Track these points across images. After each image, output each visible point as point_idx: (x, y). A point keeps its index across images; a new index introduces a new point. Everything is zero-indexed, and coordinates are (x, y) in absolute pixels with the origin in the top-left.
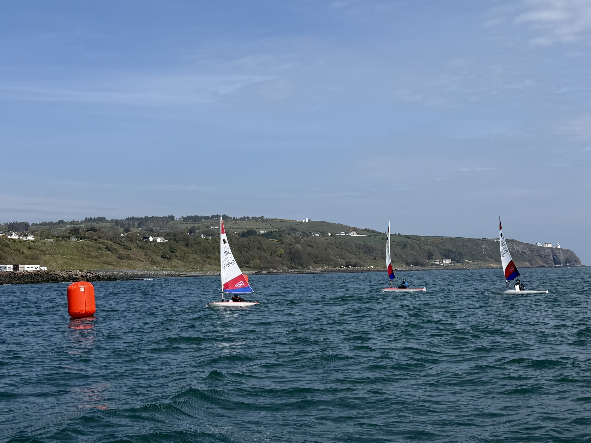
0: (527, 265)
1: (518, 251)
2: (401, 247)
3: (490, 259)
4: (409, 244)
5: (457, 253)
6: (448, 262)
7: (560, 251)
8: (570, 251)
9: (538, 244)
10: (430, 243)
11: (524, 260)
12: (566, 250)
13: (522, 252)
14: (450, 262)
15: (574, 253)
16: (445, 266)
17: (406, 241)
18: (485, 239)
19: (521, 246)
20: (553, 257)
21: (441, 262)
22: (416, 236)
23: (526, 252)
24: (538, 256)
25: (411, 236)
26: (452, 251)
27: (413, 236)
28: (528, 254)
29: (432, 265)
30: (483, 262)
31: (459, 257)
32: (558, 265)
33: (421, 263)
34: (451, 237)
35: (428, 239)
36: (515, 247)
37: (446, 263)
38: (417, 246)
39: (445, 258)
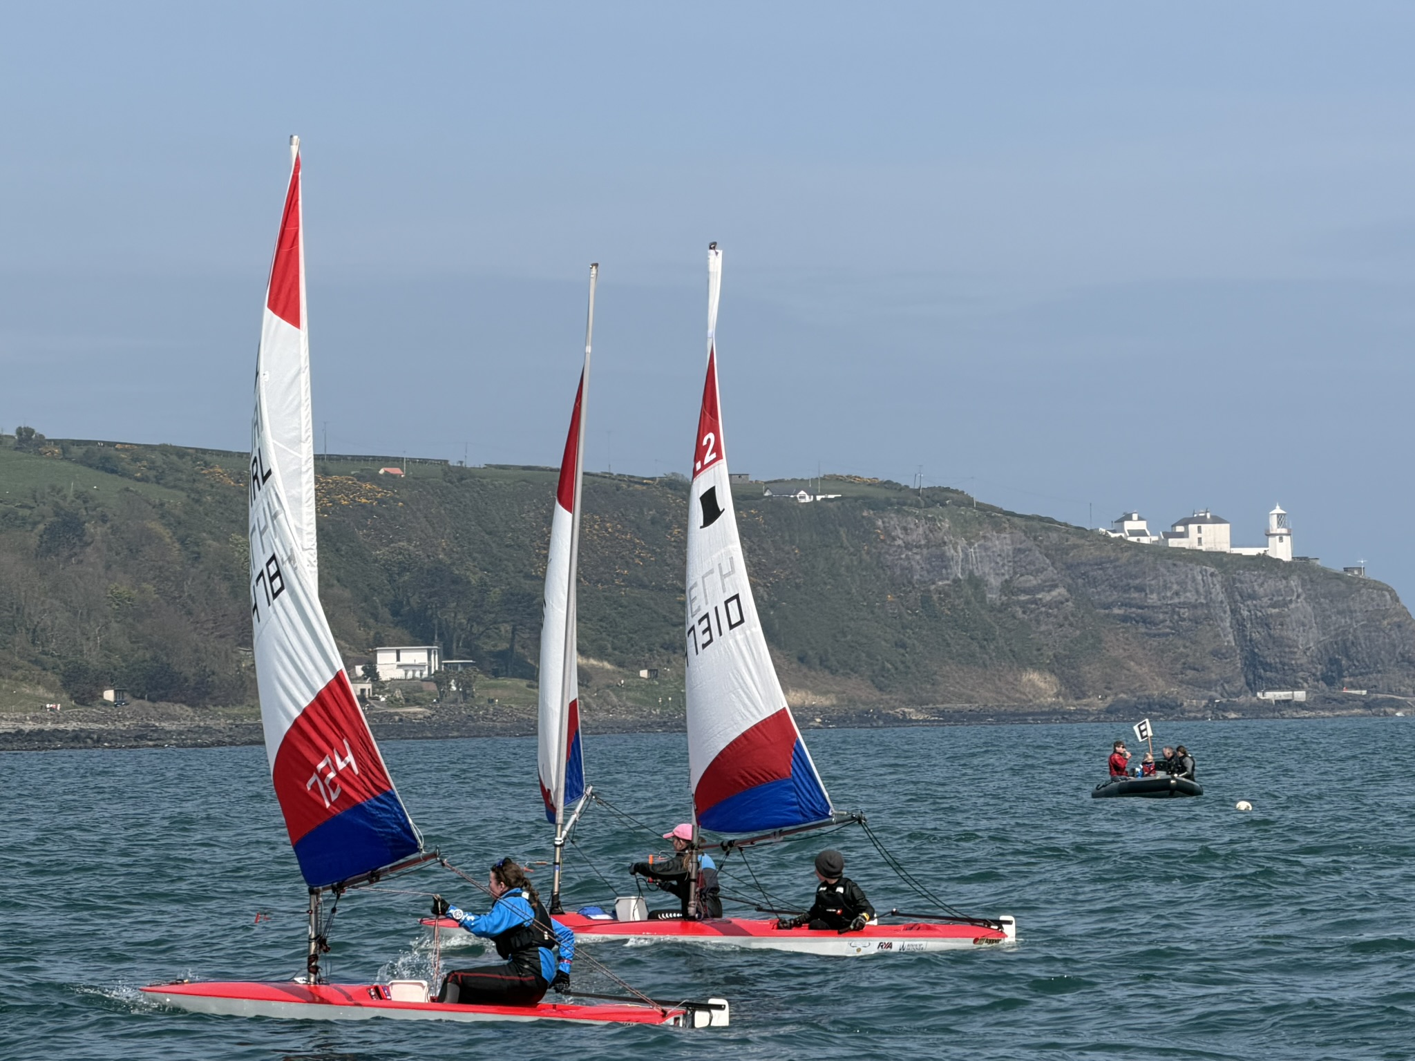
0: (1039, 692)
1: (976, 583)
2: (33, 540)
4: (104, 519)
5: (496, 594)
6: (418, 661)
7: (1294, 582)
8: (1367, 583)
9: (1128, 525)
11: (1024, 659)
12: (1338, 577)
13: (1007, 587)
14: (435, 666)
15: (1396, 599)
16: (392, 702)
17: (79, 496)
19: (1002, 543)
20: (1239, 625)
21: (359, 670)
22: (164, 449)
23: (1040, 588)
24: (1125, 619)
25: (128, 448)
26: (456, 581)
27: (138, 452)
28: (1049, 605)
31: (505, 628)
32: (1271, 695)
33: (189, 672)
34: (453, 462)
36: (950, 551)
37: (399, 674)
38: (166, 534)
39: (395, 632)
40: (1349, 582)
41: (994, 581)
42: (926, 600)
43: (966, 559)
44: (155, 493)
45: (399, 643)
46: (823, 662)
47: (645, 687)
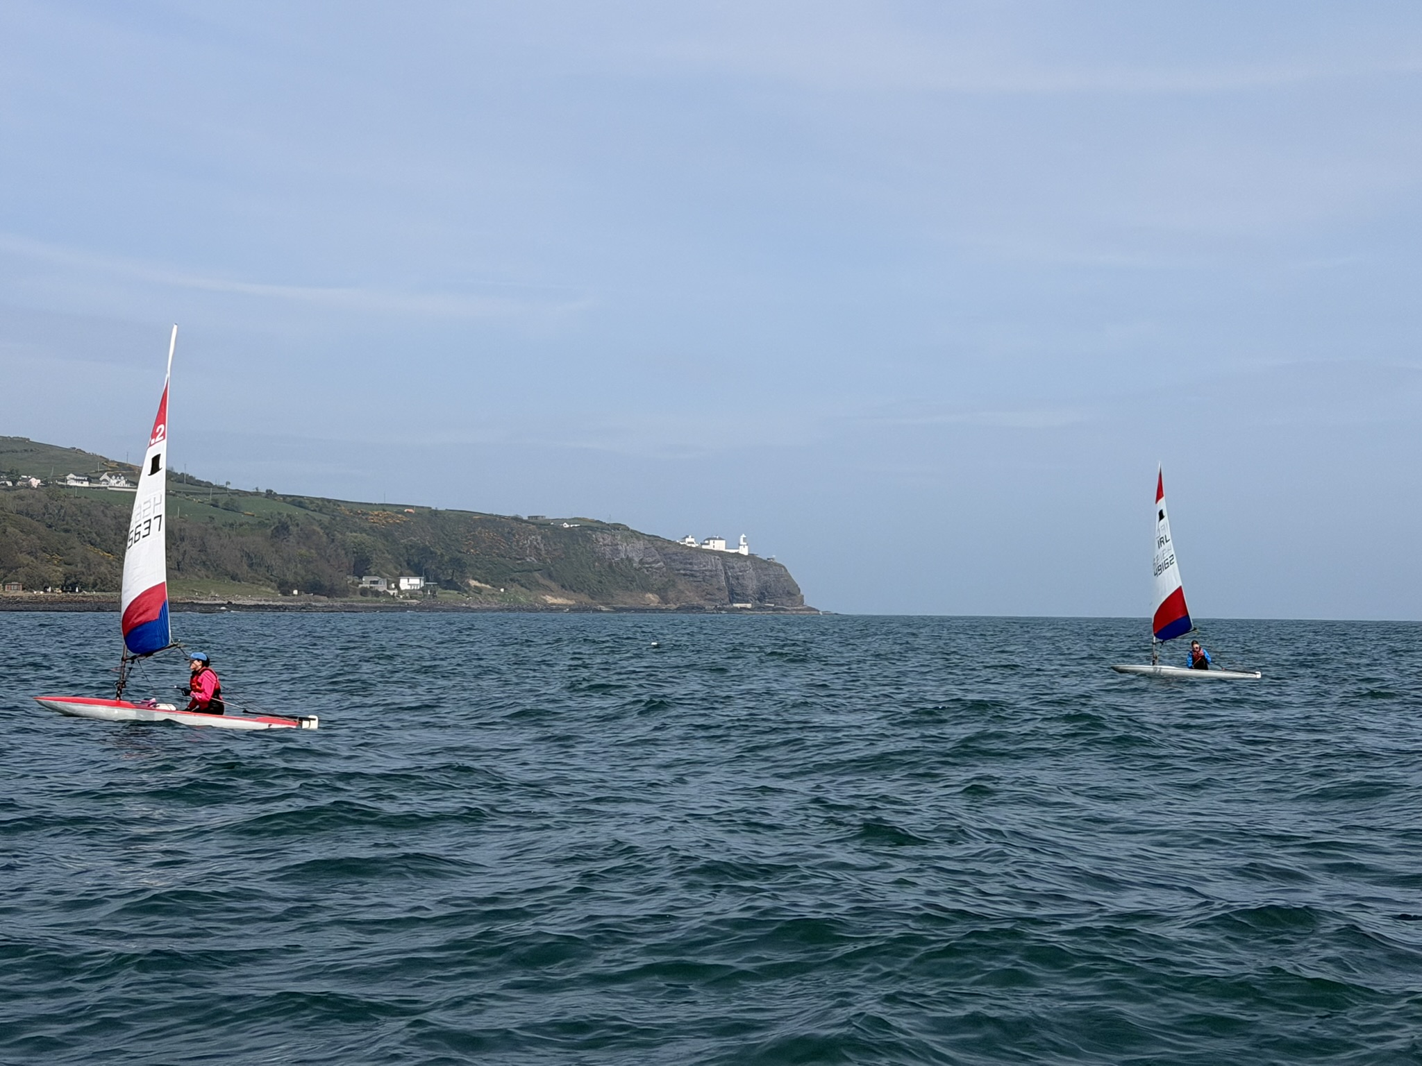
0: (653, 602)
1: (630, 560)
2: (269, 531)
3: (547, 582)
4: (298, 525)
5: (446, 558)
6: (416, 582)
7: (748, 563)
8: (776, 564)
9: (687, 540)
10: (366, 525)
11: (646, 589)
12: (765, 561)
13: (641, 562)
14: (422, 585)
15: (786, 571)
16: (405, 598)
17: (288, 516)
18: (536, 517)
19: (640, 545)
20: (727, 578)
21: (393, 586)
22: (323, 499)
23: (654, 562)
24: (685, 575)
25: (308, 498)
26: (432, 553)
28: (656, 569)
29: (364, 592)
30: (523, 589)
31: (450, 571)
32: (738, 605)
33: (327, 584)
34: (434, 508)
35: (360, 511)
36: (620, 548)
37: (409, 587)
38: (321, 532)
39: (408, 571)
40: (769, 564)
41: (637, 560)
42: (610, 566)
43: (626, 550)
44: (317, 516)
45: (409, 576)
46: (571, 588)
47: (502, 595)
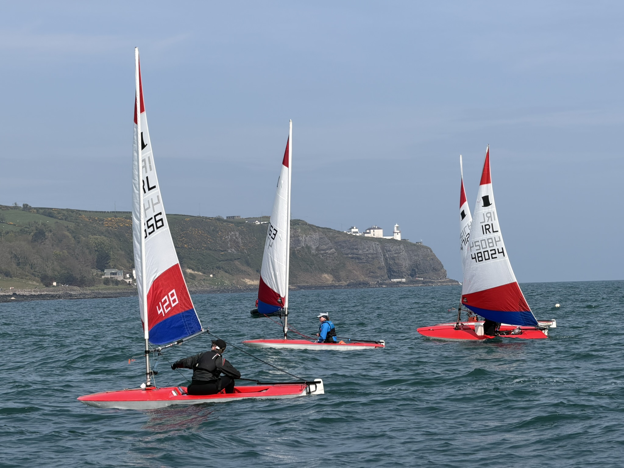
0: (327, 280)
2: (30, 238)
3: (245, 268)
4: (51, 231)
7: (402, 246)
8: (423, 247)
9: (353, 230)
10: (103, 229)
11: (323, 270)
12: (414, 245)
13: (317, 249)
15: (431, 251)
17: (43, 224)
18: (233, 217)
19: (316, 236)
20: (386, 259)
21: (128, 276)
23: (327, 249)
24: (352, 258)
25: (56, 210)
27: (59, 211)
28: (330, 254)
29: (107, 282)
32: (395, 280)
33: (78, 277)
35: (97, 218)
36: (301, 238)
38: (70, 235)
40: (418, 246)
41: (314, 247)
44: (65, 223)
47: (212, 280)
